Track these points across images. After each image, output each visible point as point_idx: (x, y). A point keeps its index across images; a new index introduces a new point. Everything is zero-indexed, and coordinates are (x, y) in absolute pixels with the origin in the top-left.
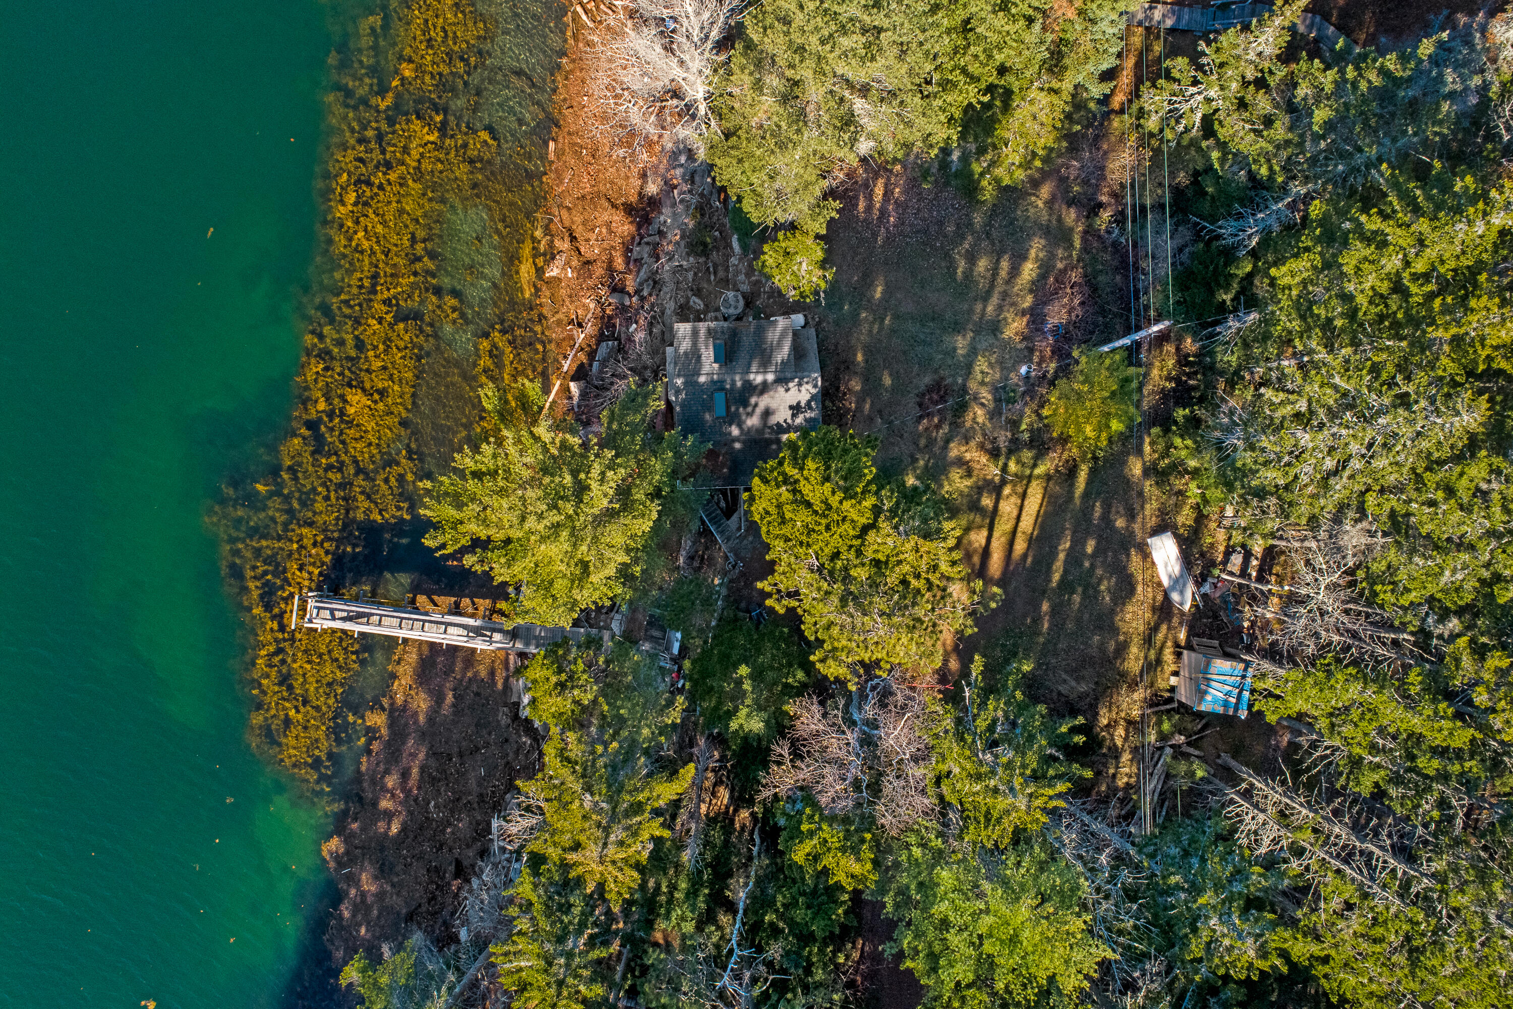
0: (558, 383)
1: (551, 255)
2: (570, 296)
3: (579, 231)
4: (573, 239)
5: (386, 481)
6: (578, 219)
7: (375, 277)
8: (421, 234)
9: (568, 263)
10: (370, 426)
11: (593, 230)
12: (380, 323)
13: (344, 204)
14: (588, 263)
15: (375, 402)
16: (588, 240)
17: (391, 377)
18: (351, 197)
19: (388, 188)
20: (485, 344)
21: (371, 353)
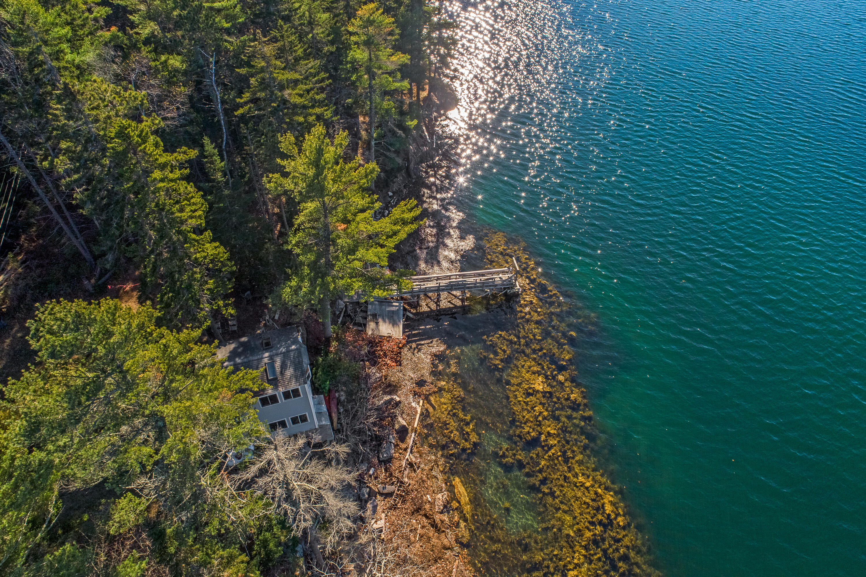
0: (415, 426)
1: (446, 508)
2: (423, 481)
3: (431, 532)
4: (434, 525)
5: (504, 351)
6: (434, 541)
7: (566, 460)
8: (550, 500)
9: (432, 504)
10: (527, 376)
11: (421, 536)
12: (549, 433)
13: (611, 502)
14: (418, 510)
15: (530, 388)
16: (423, 527)
17: (527, 403)
18: (608, 508)
19: (587, 524)
20: (474, 438)
21: (546, 413)
